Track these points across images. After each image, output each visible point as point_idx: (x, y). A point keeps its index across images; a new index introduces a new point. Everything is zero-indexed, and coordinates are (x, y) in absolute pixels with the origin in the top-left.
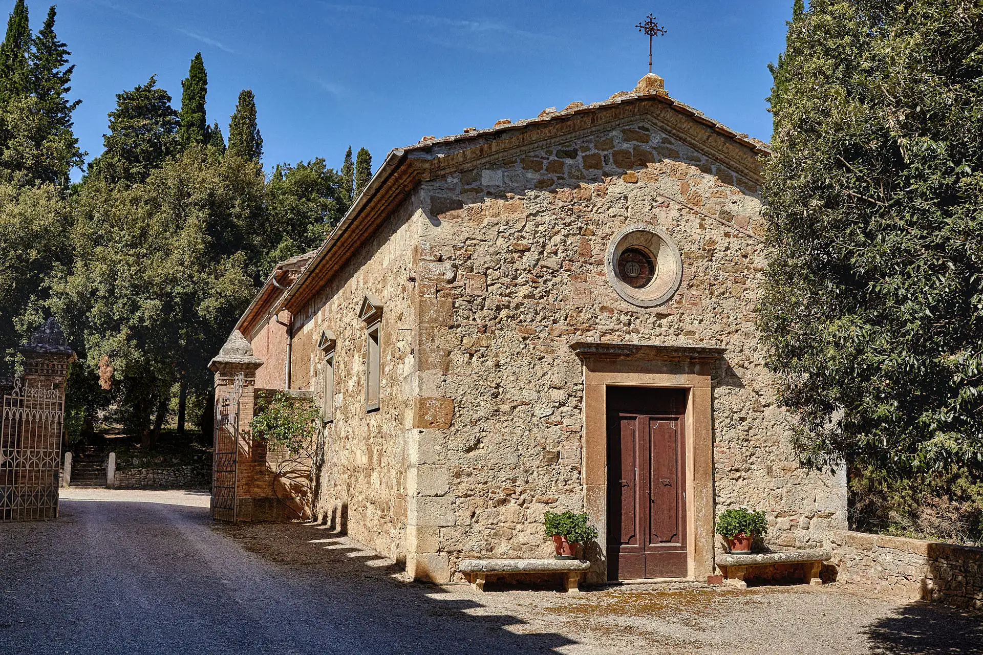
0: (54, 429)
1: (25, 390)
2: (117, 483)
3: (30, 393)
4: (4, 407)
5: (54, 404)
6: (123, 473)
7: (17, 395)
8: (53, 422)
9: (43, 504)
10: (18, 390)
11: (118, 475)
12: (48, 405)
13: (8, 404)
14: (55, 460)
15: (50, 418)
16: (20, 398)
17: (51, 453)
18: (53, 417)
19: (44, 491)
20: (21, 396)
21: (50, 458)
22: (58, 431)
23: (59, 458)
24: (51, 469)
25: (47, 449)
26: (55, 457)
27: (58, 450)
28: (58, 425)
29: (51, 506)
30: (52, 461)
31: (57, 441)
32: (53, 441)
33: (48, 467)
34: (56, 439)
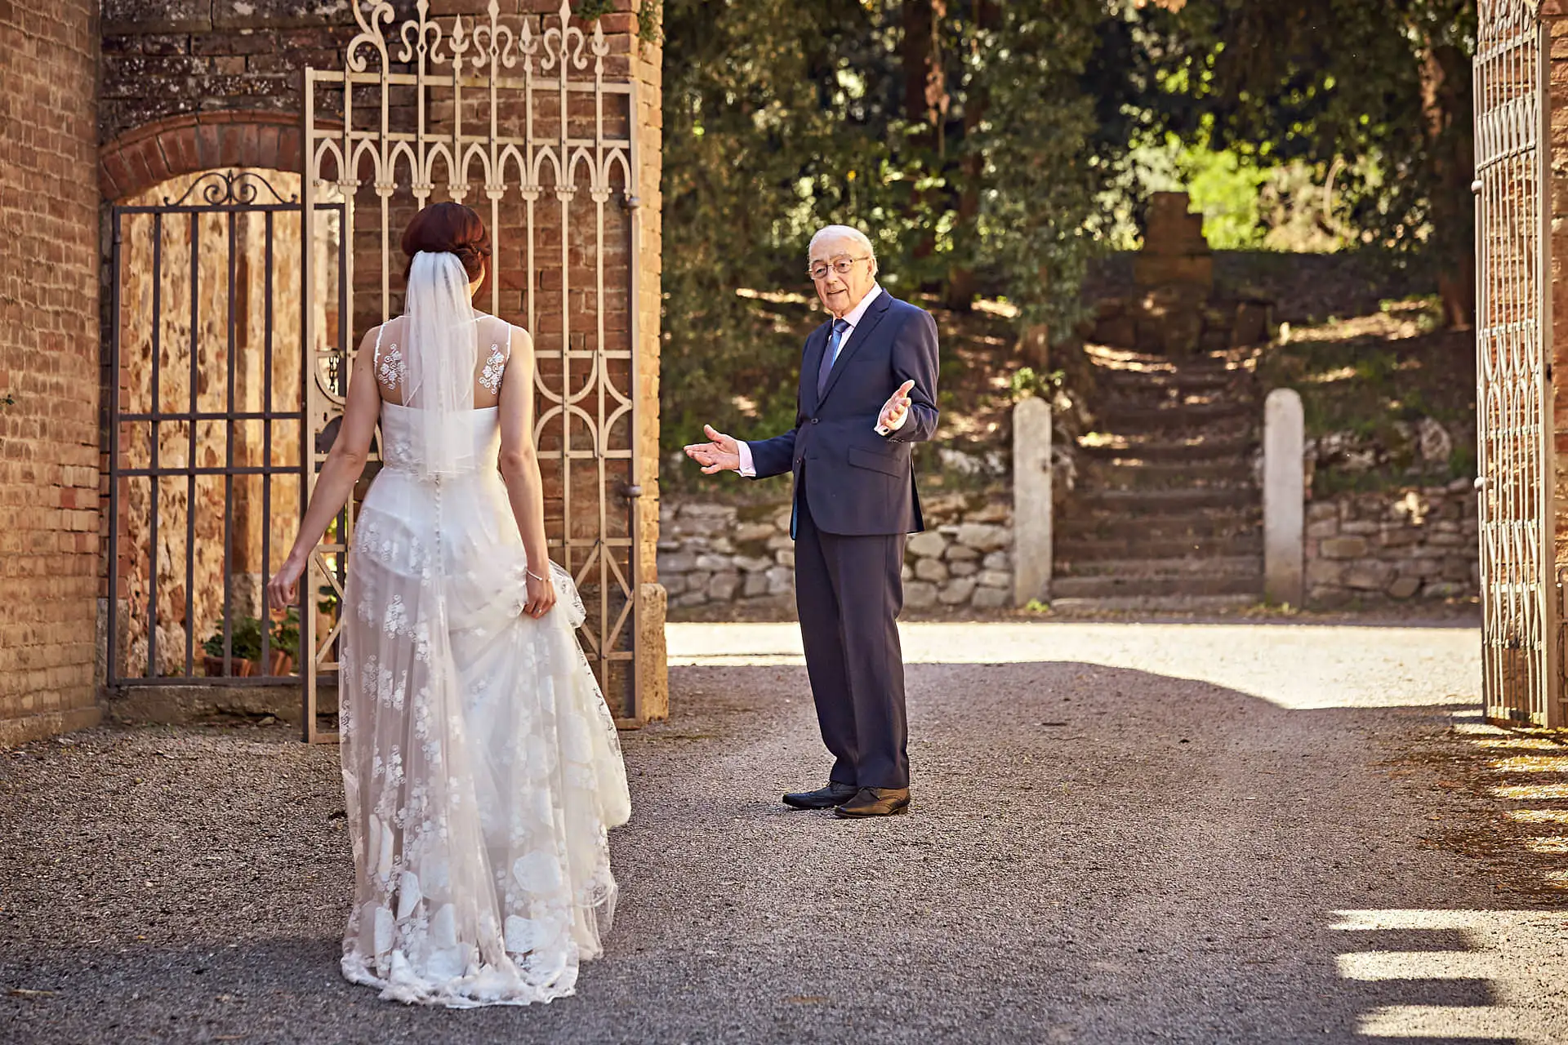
0: (593, 239)
1: (413, 34)
2: (1325, 573)
3: (445, 48)
4: (311, 134)
5: (581, 104)
6: (1358, 514)
7: (373, 65)
8: (583, 197)
10: (376, 38)
11: (1323, 527)
12: (549, 110)
13: (329, 117)
14: (612, 404)
15: (565, 180)
16: (389, 78)
17: (582, 371)
18: (582, 173)
20: (395, 64)
21: (583, 394)
22: (619, 250)
23: (630, 397)
24: (588, 454)
25: (560, 348)
26: (607, 392)
27: (623, 354)
28: (615, 216)
29: (604, 653)
30: (594, 415)
31: (615, 302)
32: (592, 303)
33: (573, 448)
34: (606, 296)
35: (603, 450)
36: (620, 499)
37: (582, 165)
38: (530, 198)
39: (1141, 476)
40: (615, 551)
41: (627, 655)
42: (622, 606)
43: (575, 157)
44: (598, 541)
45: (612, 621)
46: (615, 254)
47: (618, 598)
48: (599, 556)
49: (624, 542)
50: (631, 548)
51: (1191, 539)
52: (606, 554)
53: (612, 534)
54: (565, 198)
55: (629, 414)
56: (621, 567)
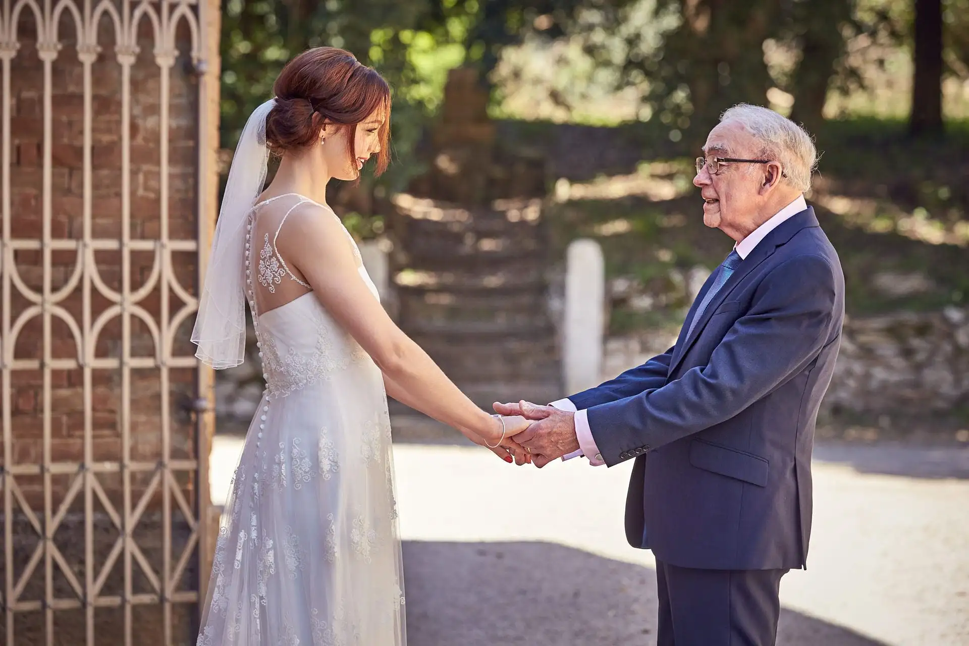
0: (154, 109)
8: (146, 60)
9: (113, 586)
14: (176, 304)
15: (126, 38)
19: (117, 499)
21: (143, 292)
22: (183, 122)
23: (196, 294)
24: (148, 363)
25: (119, 236)
26: (171, 290)
27: (188, 245)
28: (180, 83)
29: (169, 593)
30: (156, 315)
31: (179, 184)
32: (152, 183)
33: (134, 354)
34: (171, 177)
35: (166, 358)
36: (183, 414)
37: (145, 22)
38: (87, 59)
39: (452, 312)
40: (180, 475)
41: (190, 596)
42: (186, 537)
43: (138, 13)
44: (161, 465)
45: (175, 557)
46: (179, 128)
47: (182, 529)
48: (161, 483)
49: (187, 465)
50: (197, 472)
51: (498, 367)
52: (169, 480)
53: (176, 454)
54: (126, 61)
55: (194, 315)
56: (185, 493)
